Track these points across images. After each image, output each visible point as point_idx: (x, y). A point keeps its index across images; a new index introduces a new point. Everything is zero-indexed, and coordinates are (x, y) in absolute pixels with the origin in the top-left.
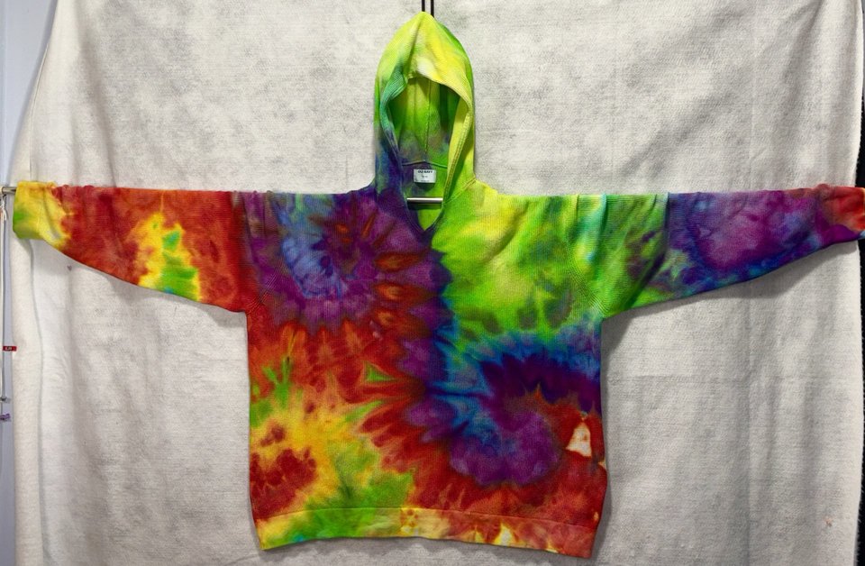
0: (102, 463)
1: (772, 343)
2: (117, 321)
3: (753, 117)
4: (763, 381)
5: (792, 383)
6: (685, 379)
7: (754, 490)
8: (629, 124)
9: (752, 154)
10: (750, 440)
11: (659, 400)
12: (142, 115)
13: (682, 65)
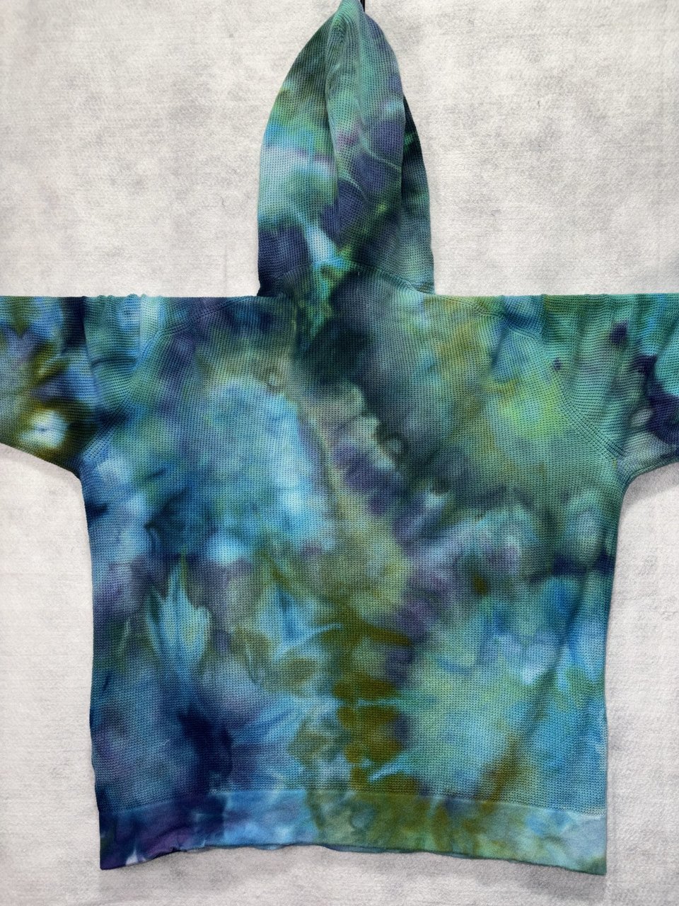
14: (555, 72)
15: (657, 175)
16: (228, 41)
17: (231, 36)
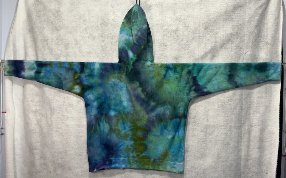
0: (33, 149)
1: (250, 114)
2: (38, 104)
3: (245, 40)
4: (246, 127)
5: (256, 128)
6: (221, 126)
7: (243, 162)
8: (204, 42)
9: (244, 52)
10: (242, 146)
11: (212, 132)
12: (46, 37)
13: (222, 23)
14: (179, 17)
15: (199, 38)
16: (112, 9)
17: (113, 8)
